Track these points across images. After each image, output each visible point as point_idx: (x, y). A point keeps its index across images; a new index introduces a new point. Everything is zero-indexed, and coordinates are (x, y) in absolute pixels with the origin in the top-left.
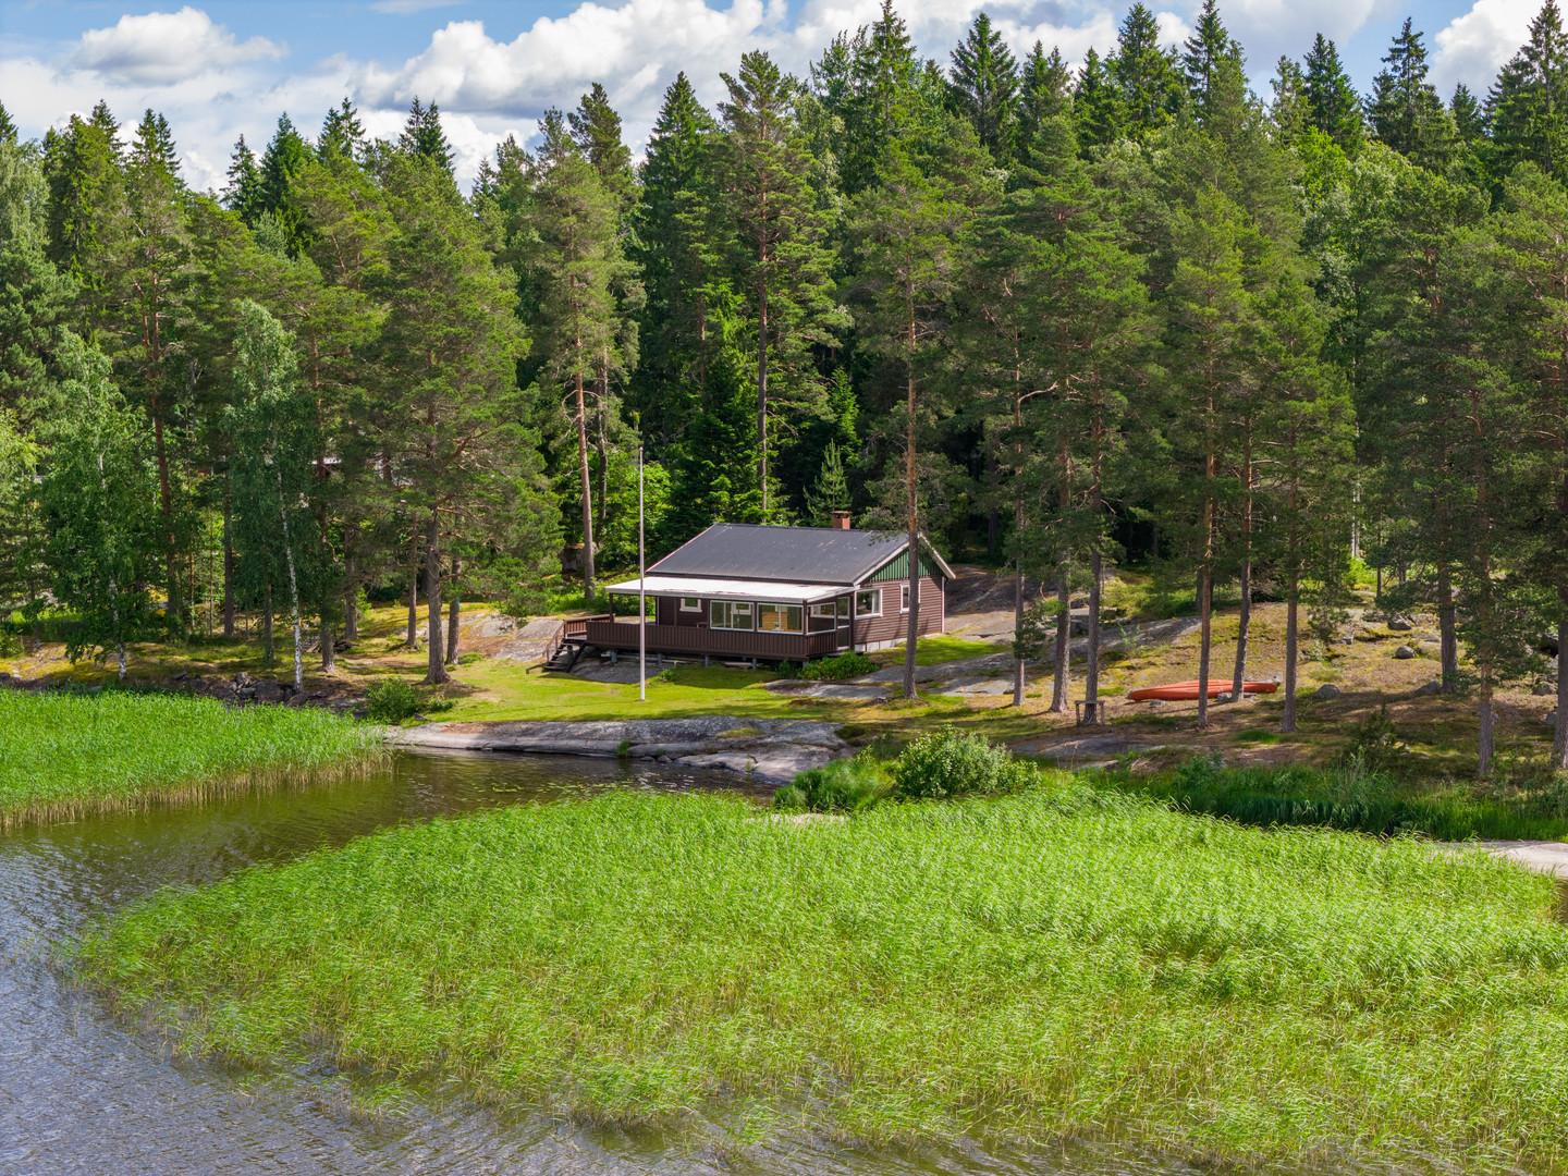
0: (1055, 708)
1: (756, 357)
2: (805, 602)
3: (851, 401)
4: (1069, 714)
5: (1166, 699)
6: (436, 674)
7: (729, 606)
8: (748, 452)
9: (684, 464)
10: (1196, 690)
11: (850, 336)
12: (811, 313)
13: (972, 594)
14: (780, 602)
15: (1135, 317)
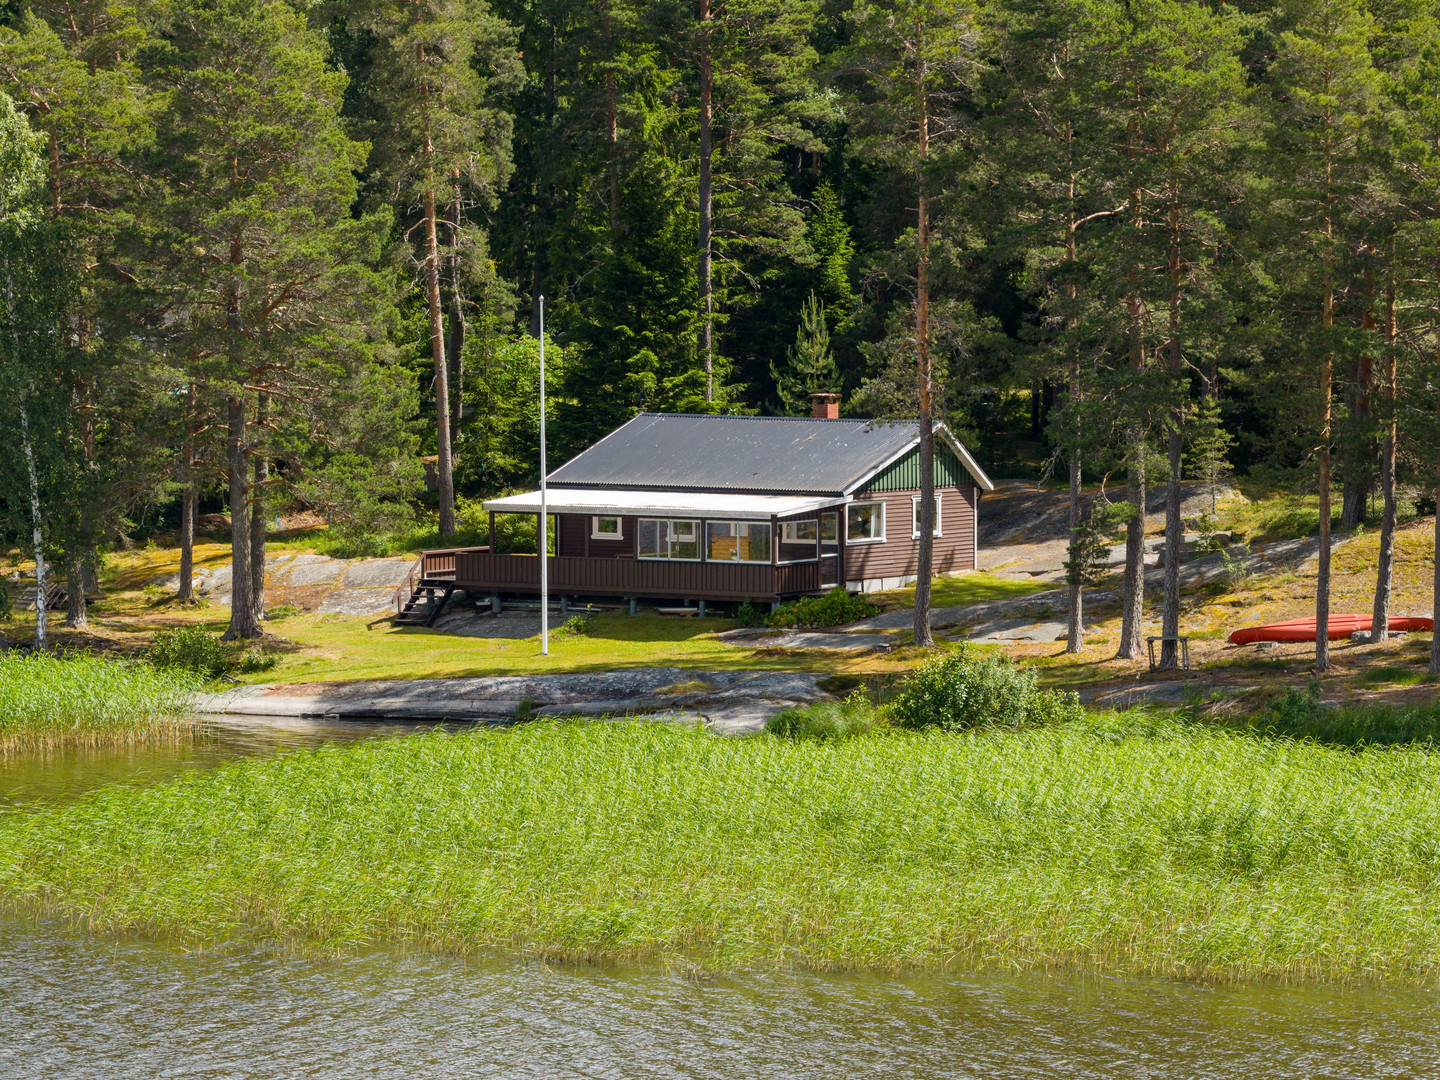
0: (1124, 653)
1: (695, 168)
2: (774, 518)
3: (842, 235)
4: (1140, 659)
5: (1280, 640)
6: (243, 626)
7: (664, 526)
8: (685, 312)
9: (587, 334)
10: (1313, 628)
11: (839, 133)
12: (780, 99)
13: (1023, 516)
14: (739, 519)
15: (1226, 107)
